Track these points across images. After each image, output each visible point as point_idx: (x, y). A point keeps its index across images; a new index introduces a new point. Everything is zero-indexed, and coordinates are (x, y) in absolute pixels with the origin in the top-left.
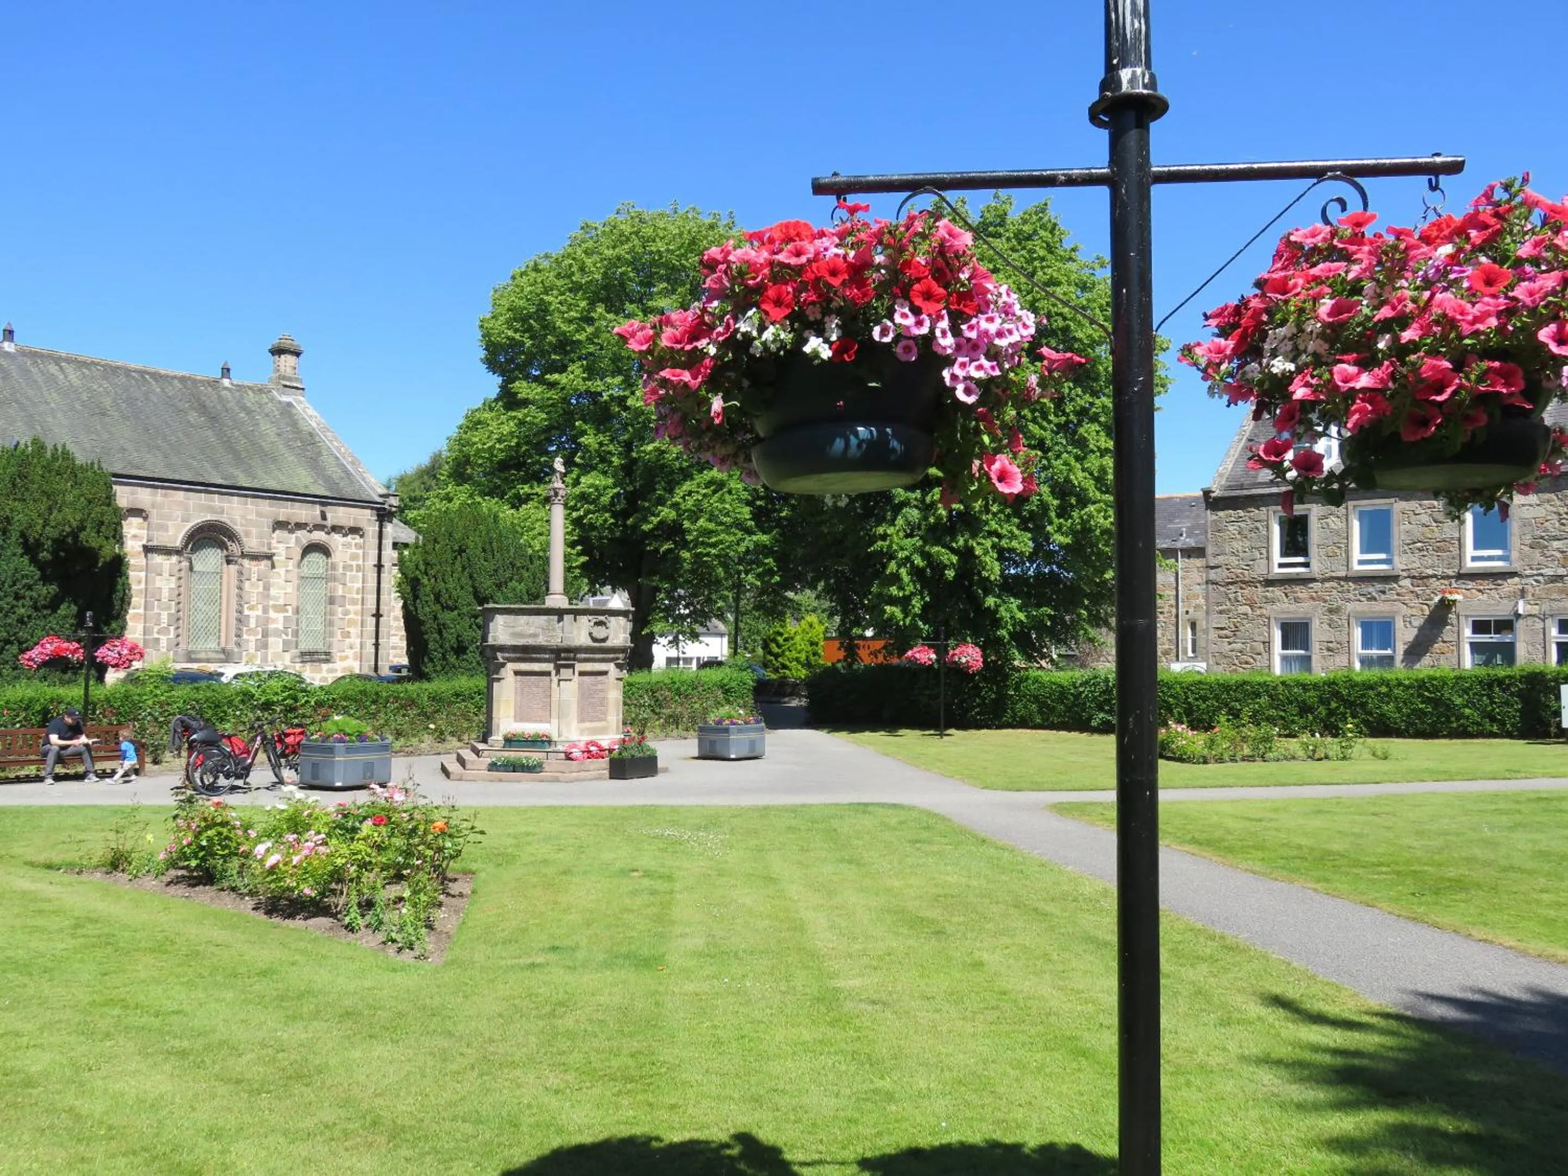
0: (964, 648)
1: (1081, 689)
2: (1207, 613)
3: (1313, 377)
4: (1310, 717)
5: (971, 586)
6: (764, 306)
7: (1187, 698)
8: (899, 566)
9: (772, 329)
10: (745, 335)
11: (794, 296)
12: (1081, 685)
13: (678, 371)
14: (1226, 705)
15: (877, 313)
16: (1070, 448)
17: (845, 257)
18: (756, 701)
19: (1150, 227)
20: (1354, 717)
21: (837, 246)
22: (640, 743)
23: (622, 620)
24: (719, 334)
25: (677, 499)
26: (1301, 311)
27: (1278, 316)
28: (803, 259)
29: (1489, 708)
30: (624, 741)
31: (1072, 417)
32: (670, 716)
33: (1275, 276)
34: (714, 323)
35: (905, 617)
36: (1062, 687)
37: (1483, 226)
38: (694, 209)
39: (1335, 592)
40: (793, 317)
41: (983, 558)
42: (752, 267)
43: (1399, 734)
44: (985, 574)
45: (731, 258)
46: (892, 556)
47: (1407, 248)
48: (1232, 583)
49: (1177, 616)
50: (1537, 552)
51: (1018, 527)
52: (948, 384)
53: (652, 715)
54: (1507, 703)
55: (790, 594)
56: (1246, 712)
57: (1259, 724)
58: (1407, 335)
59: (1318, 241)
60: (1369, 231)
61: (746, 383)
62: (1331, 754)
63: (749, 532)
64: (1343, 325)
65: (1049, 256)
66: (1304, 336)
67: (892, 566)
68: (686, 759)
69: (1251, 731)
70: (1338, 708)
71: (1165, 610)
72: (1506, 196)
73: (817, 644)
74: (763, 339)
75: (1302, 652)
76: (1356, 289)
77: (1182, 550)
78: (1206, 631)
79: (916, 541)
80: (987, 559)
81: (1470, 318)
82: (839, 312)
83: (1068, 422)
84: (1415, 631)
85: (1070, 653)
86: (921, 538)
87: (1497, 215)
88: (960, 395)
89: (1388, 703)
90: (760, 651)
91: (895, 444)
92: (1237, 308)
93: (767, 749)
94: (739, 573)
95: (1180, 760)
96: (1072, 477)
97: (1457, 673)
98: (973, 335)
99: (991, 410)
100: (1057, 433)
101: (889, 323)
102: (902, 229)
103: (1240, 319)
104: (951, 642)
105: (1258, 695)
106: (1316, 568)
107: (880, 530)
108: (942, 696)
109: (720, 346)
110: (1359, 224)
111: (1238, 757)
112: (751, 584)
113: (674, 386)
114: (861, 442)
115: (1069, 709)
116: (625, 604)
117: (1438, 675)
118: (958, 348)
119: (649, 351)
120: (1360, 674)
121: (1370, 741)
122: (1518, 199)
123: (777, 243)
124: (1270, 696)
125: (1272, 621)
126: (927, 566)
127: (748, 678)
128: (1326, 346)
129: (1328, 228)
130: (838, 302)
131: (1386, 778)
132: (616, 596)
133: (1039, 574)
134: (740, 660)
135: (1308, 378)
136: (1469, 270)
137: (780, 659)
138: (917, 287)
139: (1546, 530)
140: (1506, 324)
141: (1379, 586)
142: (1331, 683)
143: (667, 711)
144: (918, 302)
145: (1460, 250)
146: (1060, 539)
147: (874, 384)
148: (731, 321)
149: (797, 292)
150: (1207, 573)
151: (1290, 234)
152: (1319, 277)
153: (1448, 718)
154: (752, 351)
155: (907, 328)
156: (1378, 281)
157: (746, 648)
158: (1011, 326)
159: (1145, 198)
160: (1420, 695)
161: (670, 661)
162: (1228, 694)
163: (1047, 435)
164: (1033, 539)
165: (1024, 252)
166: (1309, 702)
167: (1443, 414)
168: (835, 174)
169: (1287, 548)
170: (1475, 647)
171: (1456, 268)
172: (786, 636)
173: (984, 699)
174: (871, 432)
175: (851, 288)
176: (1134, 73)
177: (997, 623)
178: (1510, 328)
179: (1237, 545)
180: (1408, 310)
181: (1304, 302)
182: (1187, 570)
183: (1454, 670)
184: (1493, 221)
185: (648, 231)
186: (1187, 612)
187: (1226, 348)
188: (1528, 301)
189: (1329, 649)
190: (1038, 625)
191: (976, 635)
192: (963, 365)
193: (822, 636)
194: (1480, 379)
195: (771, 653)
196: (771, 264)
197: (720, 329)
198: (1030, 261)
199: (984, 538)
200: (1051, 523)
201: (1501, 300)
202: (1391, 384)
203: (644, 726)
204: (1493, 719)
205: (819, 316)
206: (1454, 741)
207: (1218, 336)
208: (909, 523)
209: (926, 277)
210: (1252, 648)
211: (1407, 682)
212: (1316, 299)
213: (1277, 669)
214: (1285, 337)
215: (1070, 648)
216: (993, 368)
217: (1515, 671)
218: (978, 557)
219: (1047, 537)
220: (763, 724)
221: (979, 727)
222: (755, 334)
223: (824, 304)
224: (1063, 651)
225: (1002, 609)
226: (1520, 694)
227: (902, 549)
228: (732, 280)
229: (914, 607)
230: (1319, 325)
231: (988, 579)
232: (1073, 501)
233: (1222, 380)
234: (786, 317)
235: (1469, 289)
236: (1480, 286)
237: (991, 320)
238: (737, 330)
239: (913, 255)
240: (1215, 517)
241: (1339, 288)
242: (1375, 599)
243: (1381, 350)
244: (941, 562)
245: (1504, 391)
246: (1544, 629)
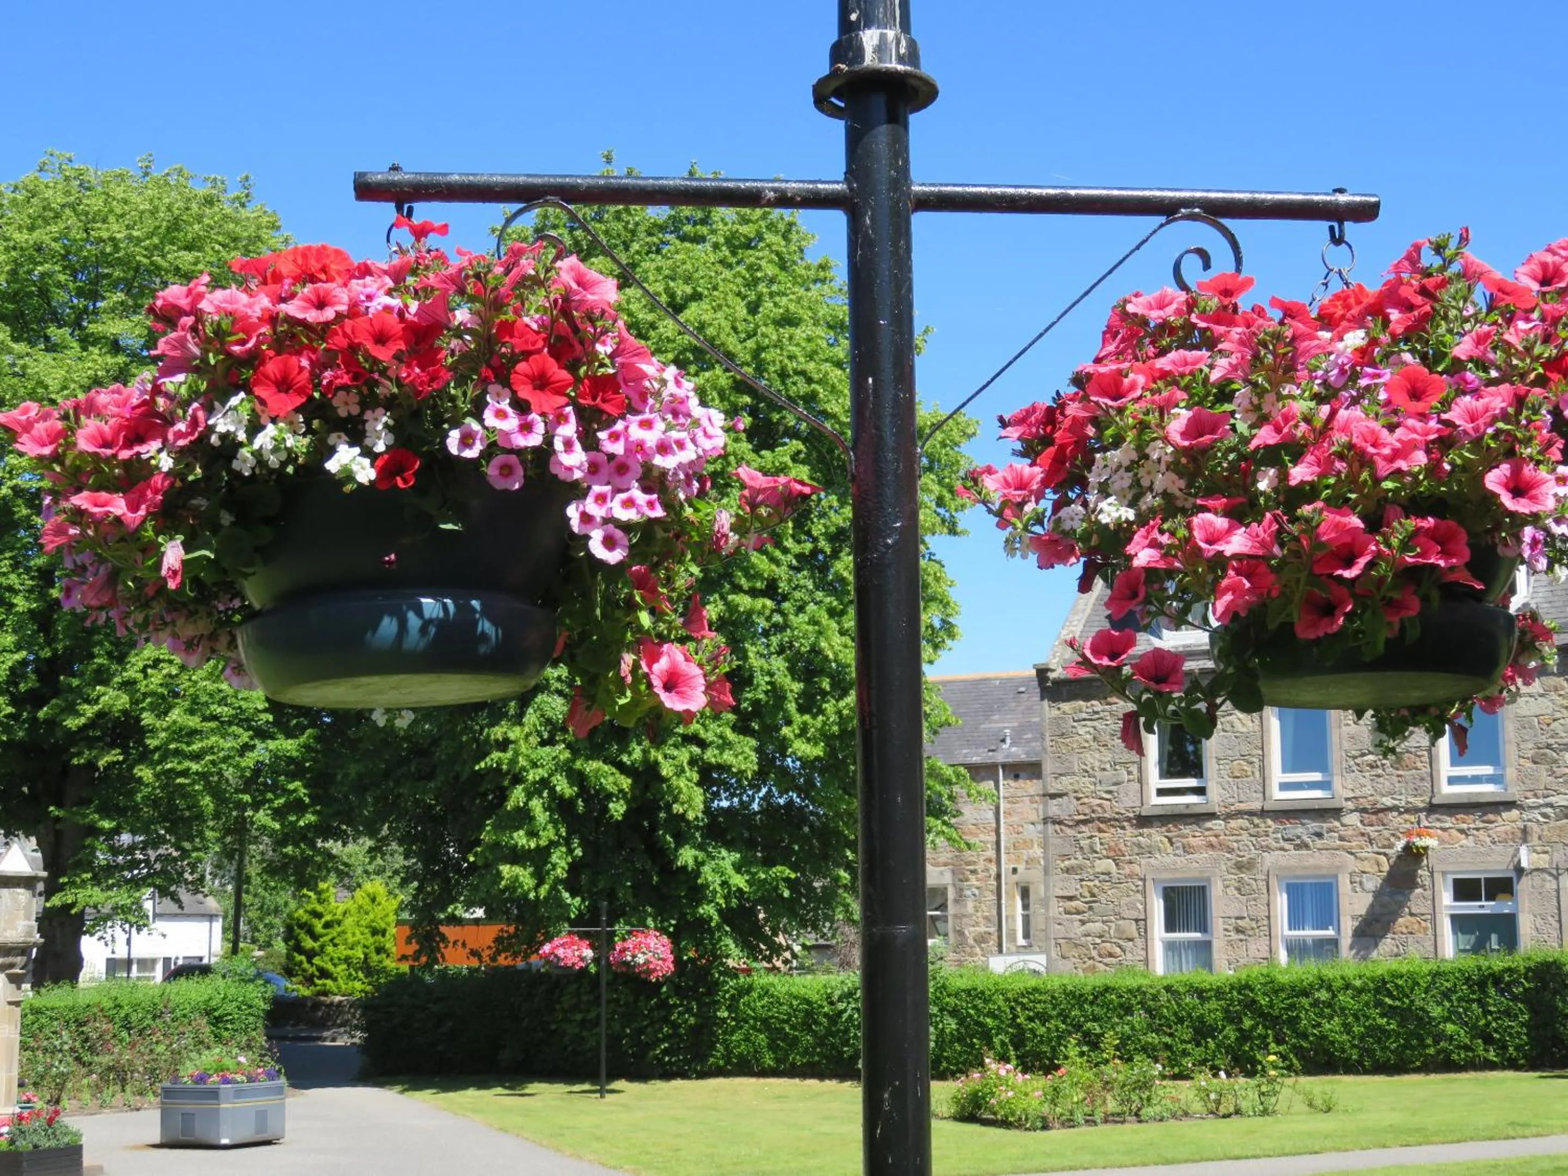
0: (641, 938)
1: (841, 1006)
2: (1046, 871)
3: (1162, 532)
4: (1212, 1044)
5: (653, 828)
6: (258, 391)
7: (1015, 1017)
8: (529, 796)
9: (271, 430)
10: (225, 437)
11: (312, 373)
12: (840, 1000)
13: (104, 495)
14: (1078, 1027)
15: (455, 407)
16: (819, 595)
17: (401, 313)
18: (270, 1038)
19: (910, 280)
20: (1279, 1042)
21: (389, 293)
22: (50, 1122)
23: (22, 894)
24: (179, 435)
25: (132, 673)
26: (1143, 426)
27: (1109, 432)
28: (329, 314)
29: (1482, 1022)
30: (21, 1117)
31: (823, 543)
32: (110, 1069)
33: (1102, 370)
34: (173, 413)
35: (537, 886)
36: (809, 1002)
37: (1407, 306)
38: (180, 172)
39: (1245, 836)
40: (311, 409)
41: (674, 781)
42: (242, 324)
43: (1351, 1068)
44: (677, 808)
45: (204, 305)
46: (517, 779)
47: (1294, 338)
48: (1084, 822)
49: (998, 877)
50: (1543, 769)
51: (734, 728)
52: (576, 529)
53: (74, 1067)
54: (1507, 1013)
55: (334, 846)
56: (1110, 1040)
57: (1130, 1059)
58: (1300, 473)
59: (1169, 313)
60: (1244, 302)
61: (226, 519)
62: (1244, 1105)
63: (262, 734)
64: (1206, 451)
65: (782, 276)
66: (1148, 465)
67: (517, 796)
68: (137, 1148)
69: (1116, 1071)
70: (1254, 1028)
71: (979, 867)
72: (1437, 262)
73: (383, 933)
74: (256, 446)
75: (1197, 935)
76: (1224, 394)
77: (1004, 766)
78: (1045, 903)
79: (561, 752)
80: (682, 783)
81: (1386, 451)
82: (390, 404)
83: (815, 552)
84: (1369, 899)
85: (821, 942)
86: (569, 746)
87: (1424, 291)
88: (597, 548)
89: (1331, 1018)
90: (280, 946)
91: (486, 626)
92: (1050, 410)
93: (288, 1126)
94: (241, 806)
95: (1005, 1124)
96: (823, 644)
97: (1432, 966)
98: (618, 448)
99: (655, 567)
100: (798, 570)
101: (475, 426)
102: (499, 270)
103: (1053, 431)
104: (620, 928)
105: (1129, 1010)
106: (1216, 797)
107: (498, 732)
108: (604, 1024)
109: (180, 454)
110: (1227, 293)
111: (1098, 1116)
112: (264, 828)
113: (98, 522)
114: (427, 623)
115: (821, 1040)
116: (31, 862)
117: (1404, 969)
118: (594, 469)
119: (56, 458)
120: (1287, 971)
121: (1307, 1082)
122: (1455, 268)
123: (287, 281)
124: (1149, 1011)
125: (1149, 884)
126: (578, 795)
127: (258, 996)
128: (1182, 483)
129: (1182, 296)
130: (388, 388)
131: (1329, 1144)
132: (15, 847)
133: (769, 808)
134: (241, 964)
135: (1156, 534)
136: (1387, 374)
137: (316, 960)
138: (522, 367)
139: (1555, 735)
140: (1439, 462)
141: (1313, 826)
142: (1244, 987)
143: (106, 1060)
144: (525, 393)
145: (1373, 342)
146: (802, 748)
147: (450, 526)
148: (201, 414)
149: (319, 366)
150: (1045, 805)
151: (1126, 301)
152: (1169, 373)
153: (1421, 1040)
154: (236, 465)
155: (506, 435)
156: (1255, 385)
157: (254, 941)
158: (683, 435)
159: (902, 232)
160: (1379, 1004)
161: (113, 965)
162: (1081, 1008)
163: (782, 572)
164: (758, 750)
165: (741, 269)
166: (1209, 1019)
167: (1354, 596)
168: (395, 168)
169: (1170, 764)
170: (1461, 923)
171: (1369, 370)
172: (328, 918)
173: (675, 1026)
174: (445, 606)
175: (409, 366)
176: (883, 37)
177: (698, 893)
178: (1447, 467)
179: (1092, 759)
180: (1299, 434)
181: (1147, 413)
182: (1011, 800)
183: (1427, 959)
184: (1419, 300)
185: (95, 203)
186: (1015, 871)
187: (1032, 477)
188: (1469, 427)
189: (1238, 930)
190: (769, 896)
191: (662, 915)
192: (601, 499)
193: (392, 918)
194: (1405, 546)
195: (299, 949)
196: (272, 319)
197: (182, 426)
198: (752, 283)
199: (676, 746)
200: (789, 723)
201: (1433, 424)
202: (1276, 550)
203: (61, 1087)
204: (1488, 1040)
205: (355, 410)
206: (1433, 1077)
207: (1023, 454)
208: (549, 721)
209: (539, 351)
210: (1118, 929)
211: (1358, 983)
212: (1163, 409)
213: (1159, 966)
214: (1119, 466)
215: (823, 936)
216: (651, 504)
217: (1517, 961)
218: (665, 780)
219: (783, 745)
220: (283, 1080)
221: (667, 1075)
222: (242, 436)
223: (365, 390)
224: (811, 938)
225: (706, 869)
226: (1526, 998)
227: (535, 765)
228: (206, 343)
229: (554, 866)
230: (1170, 449)
231: (682, 817)
232: (826, 684)
233: (1026, 529)
234: (297, 410)
235: (1388, 403)
236: (1402, 401)
237: (647, 425)
238: (210, 429)
239: (517, 312)
240: (1055, 713)
241: (1200, 390)
242: (1307, 846)
243: (1263, 493)
244: (602, 788)
245: (1442, 563)
246: (1558, 891)
